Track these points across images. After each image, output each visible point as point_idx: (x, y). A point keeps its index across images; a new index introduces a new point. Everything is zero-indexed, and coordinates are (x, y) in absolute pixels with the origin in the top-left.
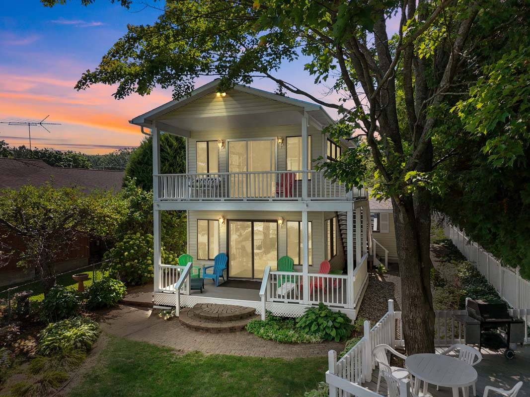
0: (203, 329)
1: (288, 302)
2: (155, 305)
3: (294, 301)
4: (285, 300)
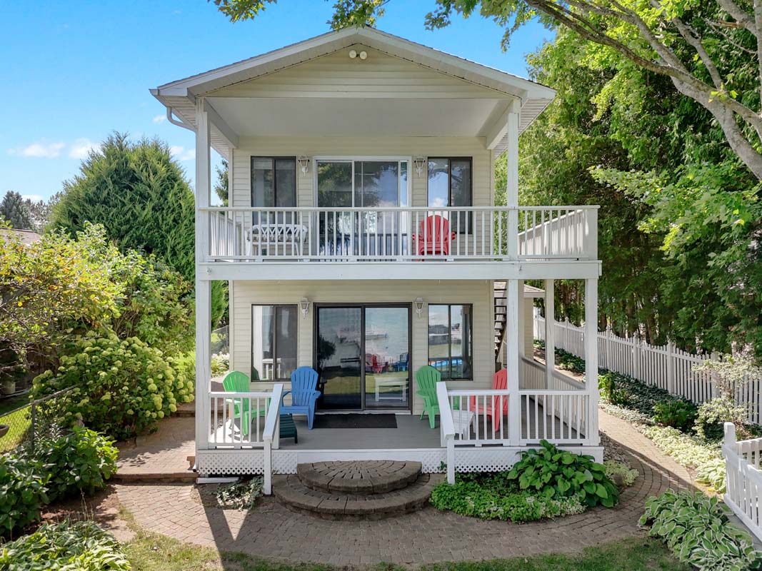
0: (352, 514)
1: (483, 446)
2: (199, 476)
3: (494, 441)
4: (477, 442)
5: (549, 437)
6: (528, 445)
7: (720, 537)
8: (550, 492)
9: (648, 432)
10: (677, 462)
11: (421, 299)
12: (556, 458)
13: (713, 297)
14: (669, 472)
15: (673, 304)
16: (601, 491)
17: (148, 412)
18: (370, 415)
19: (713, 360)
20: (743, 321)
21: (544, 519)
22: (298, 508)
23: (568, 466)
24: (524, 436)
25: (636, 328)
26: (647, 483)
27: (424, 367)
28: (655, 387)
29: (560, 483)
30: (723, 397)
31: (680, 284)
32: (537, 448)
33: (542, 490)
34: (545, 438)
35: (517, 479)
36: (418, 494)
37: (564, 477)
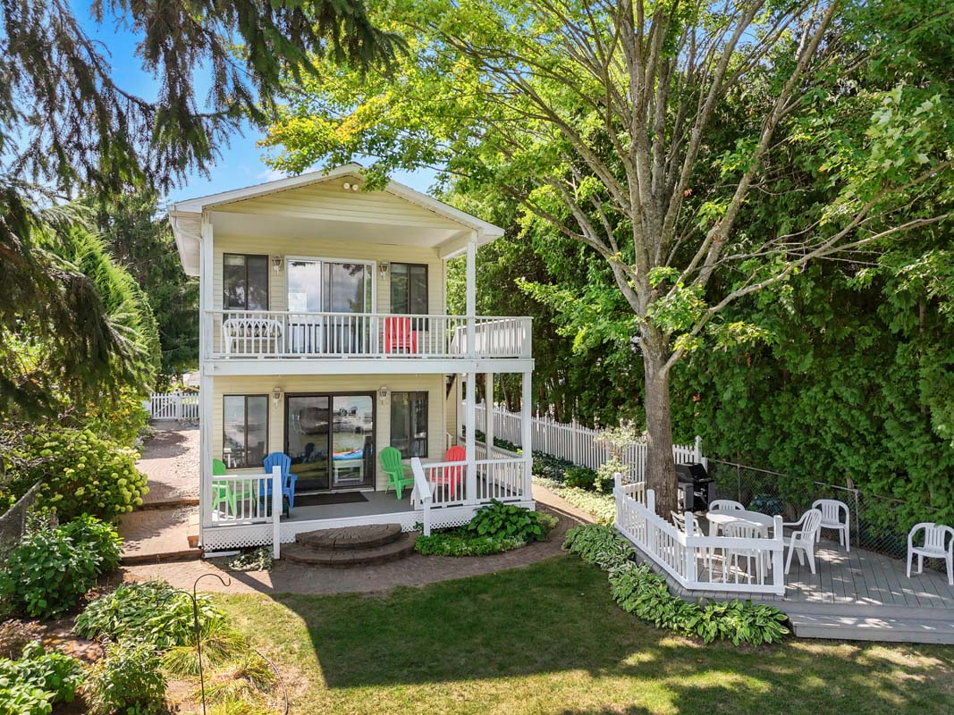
1: (448, 506)
2: (205, 552)
3: (456, 502)
4: (444, 504)
5: (497, 496)
6: (482, 503)
7: (612, 544)
8: (503, 533)
9: (561, 493)
10: (584, 511)
11: (385, 388)
12: (504, 510)
13: (607, 383)
14: (579, 518)
15: (578, 388)
16: (537, 530)
17: (117, 506)
18: (337, 494)
19: (607, 432)
20: (627, 402)
21: (500, 552)
22: (312, 564)
23: (513, 515)
24: (479, 497)
25: (547, 408)
26: (565, 525)
27: (386, 448)
28: (563, 459)
29: (508, 527)
30: (614, 460)
31: (583, 371)
32: (489, 505)
33: (496, 533)
34: (494, 497)
35: (476, 529)
36: (405, 545)
37: (511, 522)
